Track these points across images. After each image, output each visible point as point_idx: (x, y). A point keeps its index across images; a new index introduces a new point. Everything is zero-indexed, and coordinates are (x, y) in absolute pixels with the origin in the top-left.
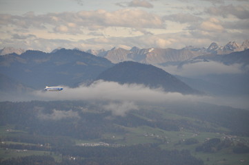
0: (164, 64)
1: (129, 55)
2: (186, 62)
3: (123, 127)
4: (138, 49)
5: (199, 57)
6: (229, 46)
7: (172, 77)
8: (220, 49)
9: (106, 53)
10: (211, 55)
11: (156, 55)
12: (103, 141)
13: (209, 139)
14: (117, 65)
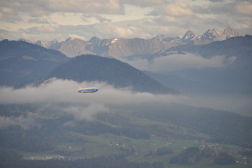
0: (130, 58)
1: (88, 47)
2: (157, 55)
3: (82, 135)
4: (99, 40)
5: (173, 49)
6: (208, 35)
7: (141, 73)
8: (197, 38)
9: (59, 45)
10: (187, 46)
11: (120, 47)
12: (57, 153)
13: (185, 148)
14: (73, 59)
